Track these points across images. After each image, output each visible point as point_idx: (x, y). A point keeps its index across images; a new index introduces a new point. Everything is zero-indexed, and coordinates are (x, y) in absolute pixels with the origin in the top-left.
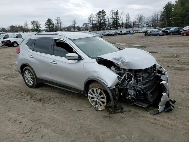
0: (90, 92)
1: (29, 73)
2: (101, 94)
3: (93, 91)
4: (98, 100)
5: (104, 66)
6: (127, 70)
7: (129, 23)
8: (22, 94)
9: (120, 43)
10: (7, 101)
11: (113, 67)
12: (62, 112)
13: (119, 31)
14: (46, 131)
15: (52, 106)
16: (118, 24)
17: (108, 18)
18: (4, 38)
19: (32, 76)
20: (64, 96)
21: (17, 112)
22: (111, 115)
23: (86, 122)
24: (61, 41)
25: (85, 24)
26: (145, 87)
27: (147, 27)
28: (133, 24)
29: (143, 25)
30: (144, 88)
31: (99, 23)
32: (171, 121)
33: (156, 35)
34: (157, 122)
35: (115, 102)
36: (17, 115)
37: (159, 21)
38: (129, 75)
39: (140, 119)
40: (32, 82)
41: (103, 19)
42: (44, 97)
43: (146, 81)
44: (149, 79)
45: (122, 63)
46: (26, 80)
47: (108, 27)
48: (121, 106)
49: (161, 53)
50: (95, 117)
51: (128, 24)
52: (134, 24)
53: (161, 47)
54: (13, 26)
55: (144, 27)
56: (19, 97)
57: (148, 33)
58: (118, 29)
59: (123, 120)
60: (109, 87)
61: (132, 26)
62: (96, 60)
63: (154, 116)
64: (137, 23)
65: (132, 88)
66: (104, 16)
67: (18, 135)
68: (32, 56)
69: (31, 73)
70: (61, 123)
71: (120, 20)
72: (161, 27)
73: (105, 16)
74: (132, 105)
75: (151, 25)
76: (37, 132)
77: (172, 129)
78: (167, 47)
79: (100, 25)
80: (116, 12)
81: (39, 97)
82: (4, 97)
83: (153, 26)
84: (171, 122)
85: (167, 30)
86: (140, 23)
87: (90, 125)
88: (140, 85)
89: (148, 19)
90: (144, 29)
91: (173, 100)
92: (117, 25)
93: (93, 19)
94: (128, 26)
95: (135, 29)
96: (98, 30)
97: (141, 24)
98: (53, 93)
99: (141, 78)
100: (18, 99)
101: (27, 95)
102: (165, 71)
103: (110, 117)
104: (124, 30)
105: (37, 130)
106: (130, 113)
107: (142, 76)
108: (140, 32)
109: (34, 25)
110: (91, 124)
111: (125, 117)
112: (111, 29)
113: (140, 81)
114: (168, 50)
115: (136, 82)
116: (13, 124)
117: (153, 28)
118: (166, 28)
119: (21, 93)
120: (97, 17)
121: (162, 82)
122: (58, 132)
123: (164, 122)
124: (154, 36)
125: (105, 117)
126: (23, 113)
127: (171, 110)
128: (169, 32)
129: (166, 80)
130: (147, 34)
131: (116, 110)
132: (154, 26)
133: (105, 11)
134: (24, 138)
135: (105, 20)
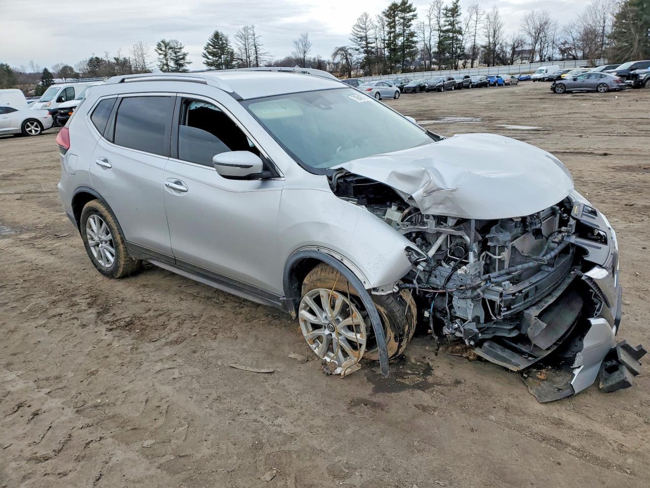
0: (307, 305)
1: (101, 223)
2: (345, 313)
3: (318, 300)
4: (334, 335)
5: (359, 203)
6: (451, 222)
7: (498, 47)
8: (74, 299)
9: (458, 119)
10: (12, 326)
11: (394, 208)
12: (199, 377)
13: (458, 76)
14: (120, 454)
15: (167, 352)
16: (459, 51)
17: (422, 27)
18: (59, 100)
19: (110, 235)
20: (219, 314)
21: (36, 370)
22: (380, 398)
23: (280, 420)
24: (206, 106)
25: (342, 49)
26: (520, 292)
27: (563, 60)
28: (514, 48)
29: (548, 52)
30: (514, 294)
31: (389, 45)
32: (620, 433)
33: (595, 89)
34: (563, 435)
35: (400, 346)
36: (31, 384)
37: (609, 37)
38: (458, 241)
39: (492, 417)
40: (113, 255)
41: (404, 31)
42: (147, 315)
43: (526, 265)
44: (540, 257)
45: (429, 193)
46: (92, 249)
47: (423, 62)
48: (427, 361)
49: (606, 154)
50: (318, 404)
51: (494, 51)
52: (514, 52)
53: (609, 134)
54: (97, 58)
55: (550, 59)
56: (58, 311)
57: (563, 82)
58: (456, 68)
59: (423, 421)
60: (369, 291)
61: (508, 56)
62: (330, 179)
63: (551, 406)
64: (527, 48)
65: (469, 293)
66: (410, 20)
67: (14, 464)
68: (106, 161)
69: (107, 224)
70: (183, 421)
71: (465, 37)
72: (616, 60)
73: (412, 22)
74: (467, 358)
75: (580, 54)
76: (83, 457)
77: (620, 468)
78: (629, 131)
79: (395, 55)
80: (450, 6)
81: (127, 315)
82: (6, 311)
83: (585, 57)
84: (619, 435)
85: (637, 71)
86: (538, 47)
87: (292, 437)
88: (499, 284)
89: (567, 30)
90: (552, 69)
91: (634, 346)
92: (453, 53)
93: (371, 33)
94: (492, 56)
95: (520, 67)
96: (385, 73)
97: (541, 51)
98: (181, 299)
99: (506, 255)
100: (51, 321)
101: (90, 305)
102: (609, 225)
103: (375, 406)
104: (478, 73)
105: (87, 451)
106: (457, 390)
107: (510, 245)
108: (535, 80)
109: (166, 55)
110: (298, 430)
111: (435, 409)
112: (434, 70)
113: (501, 267)
114: (633, 143)
115: (487, 271)
116: (9, 419)
117: (585, 63)
118: (632, 63)
119: (69, 295)
120: (383, 25)
121: (590, 274)
122: (163, 460)
123: (591, 434)
124: (588, 92)
125: (356, 403)
126: (56, 373)
127: (625, 384)
128: (643, 77)
129: (608, 263)
130: (558, 86)
131: (402, 375)
132: (590, 58)
133: (411, 6)
134: (32, 480)
135: (412, 35)
